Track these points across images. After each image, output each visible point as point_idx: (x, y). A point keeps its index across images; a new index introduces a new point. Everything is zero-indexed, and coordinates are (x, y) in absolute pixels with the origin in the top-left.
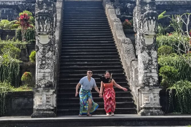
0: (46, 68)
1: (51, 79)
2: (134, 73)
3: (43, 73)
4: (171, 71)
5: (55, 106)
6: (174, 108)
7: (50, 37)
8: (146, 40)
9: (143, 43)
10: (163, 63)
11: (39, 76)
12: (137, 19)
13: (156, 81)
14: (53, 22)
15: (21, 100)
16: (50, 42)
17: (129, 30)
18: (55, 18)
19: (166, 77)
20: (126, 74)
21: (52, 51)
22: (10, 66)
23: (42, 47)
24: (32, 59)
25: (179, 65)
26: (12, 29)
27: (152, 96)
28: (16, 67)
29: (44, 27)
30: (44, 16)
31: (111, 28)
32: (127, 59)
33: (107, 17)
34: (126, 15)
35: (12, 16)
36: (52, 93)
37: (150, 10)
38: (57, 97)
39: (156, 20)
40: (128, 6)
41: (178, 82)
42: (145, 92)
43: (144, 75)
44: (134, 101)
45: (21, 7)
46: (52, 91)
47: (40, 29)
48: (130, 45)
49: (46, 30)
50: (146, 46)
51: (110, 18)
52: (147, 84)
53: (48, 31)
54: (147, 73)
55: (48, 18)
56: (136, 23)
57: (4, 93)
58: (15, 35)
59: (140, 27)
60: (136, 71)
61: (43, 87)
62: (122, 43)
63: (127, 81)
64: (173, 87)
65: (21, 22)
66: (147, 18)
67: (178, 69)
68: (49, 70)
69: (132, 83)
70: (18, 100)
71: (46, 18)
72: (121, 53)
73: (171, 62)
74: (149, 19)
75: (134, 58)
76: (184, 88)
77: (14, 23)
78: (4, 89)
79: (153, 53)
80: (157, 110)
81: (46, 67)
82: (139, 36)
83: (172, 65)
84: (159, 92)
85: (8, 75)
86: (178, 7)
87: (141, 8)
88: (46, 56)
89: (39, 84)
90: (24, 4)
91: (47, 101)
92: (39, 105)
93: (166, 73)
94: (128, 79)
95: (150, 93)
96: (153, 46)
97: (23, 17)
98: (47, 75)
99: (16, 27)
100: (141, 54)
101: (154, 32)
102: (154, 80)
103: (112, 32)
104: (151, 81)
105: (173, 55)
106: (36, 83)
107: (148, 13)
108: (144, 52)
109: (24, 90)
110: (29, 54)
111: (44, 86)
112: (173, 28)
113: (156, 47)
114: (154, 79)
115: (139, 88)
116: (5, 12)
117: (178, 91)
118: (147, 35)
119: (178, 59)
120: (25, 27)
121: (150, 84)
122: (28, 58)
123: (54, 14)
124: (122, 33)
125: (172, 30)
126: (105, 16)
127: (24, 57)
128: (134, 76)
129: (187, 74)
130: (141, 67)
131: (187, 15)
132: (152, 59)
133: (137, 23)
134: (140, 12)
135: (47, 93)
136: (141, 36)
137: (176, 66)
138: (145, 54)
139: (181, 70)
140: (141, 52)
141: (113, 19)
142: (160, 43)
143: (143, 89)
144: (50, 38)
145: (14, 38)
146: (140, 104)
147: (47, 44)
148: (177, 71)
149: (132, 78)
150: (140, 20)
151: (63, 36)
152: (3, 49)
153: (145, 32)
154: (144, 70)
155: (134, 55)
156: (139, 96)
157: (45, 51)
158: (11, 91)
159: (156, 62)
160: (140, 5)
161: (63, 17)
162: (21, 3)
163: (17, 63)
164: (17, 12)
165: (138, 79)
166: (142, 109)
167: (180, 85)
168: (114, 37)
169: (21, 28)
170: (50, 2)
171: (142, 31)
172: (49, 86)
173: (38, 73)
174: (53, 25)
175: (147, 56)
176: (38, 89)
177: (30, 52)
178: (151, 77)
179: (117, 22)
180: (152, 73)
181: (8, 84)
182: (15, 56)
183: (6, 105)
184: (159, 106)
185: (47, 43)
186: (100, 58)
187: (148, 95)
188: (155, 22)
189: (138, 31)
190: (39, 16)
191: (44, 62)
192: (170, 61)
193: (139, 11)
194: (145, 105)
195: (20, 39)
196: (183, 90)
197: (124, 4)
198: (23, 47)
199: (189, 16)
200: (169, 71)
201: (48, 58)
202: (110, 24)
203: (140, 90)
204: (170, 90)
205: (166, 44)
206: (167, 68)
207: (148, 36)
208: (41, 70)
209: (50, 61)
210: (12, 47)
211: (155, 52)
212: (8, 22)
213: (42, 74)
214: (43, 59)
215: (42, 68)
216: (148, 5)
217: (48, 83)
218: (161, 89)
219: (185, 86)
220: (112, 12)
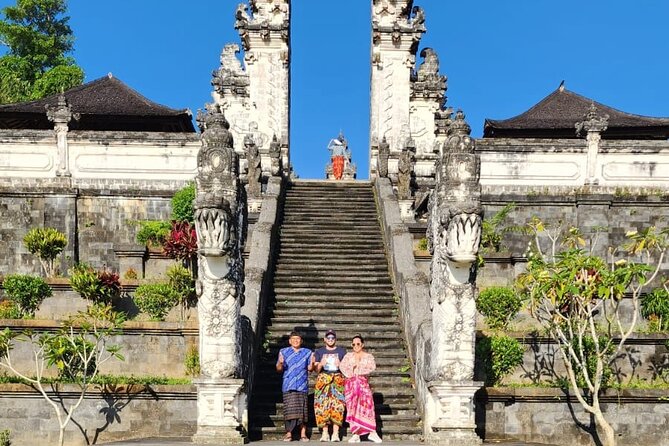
0: (223, 336)
2: (423, 351)
3: (215, 347)
7: (229, 262)
9: (445, 279)
11: (207, 353)
12: (435, 222)
13: (468, 369)
14: (237, 224)
16: (230, 274)
18: (241, 217)
21: (235, 297)
23: (212, 286)
29: (213, 236)
30: (212, 209)
36: (236, 392)
37: (467, 197)
39: (476, 224)
42: (443, 394)
47: (203, 241)
50: (451, 288)
51: (385, 222)
52: (449, 375)
53: (221, 246)
54: (450, 350)
56: (432, 231)
60: (429, 346)
61: (216, 378)
68: (227, 340)
71: (217, 214)
74: (461, 220)
79: (465, 304)
81: (222, 333)
82: (437, 265)
84: (473, 395)
87: (446, 193)
88: (221, 306)
89: (207, 370)
91: (225, 409)
95: (453, 396)
96: (468, 288)
98: (224, 350)
100: (438, 307)
101: (470, 254)
104: (457, 369)
108: (448, 301)
111: (217, 375)
113: (473, 289)
114: (464, 365)
123: (239, 205)
124: (409, 257)
130: (437, 336)
132: (463, 318)
133: (435, 231)
134: (443, 205)
135: (225, 392)
138: (449, 306)
140: (440, 303)
144: (230, 265)
147: (222, 279)
149: (420, 363)
150: (442, 224)
153: (451, 254)
154: (443, 344)
157: (218, 295)
159: (471, 325)
160: (444, 187)
171: (445, 251)
172: (228, 376)
173: (205, 346)
174: (236, 232)
175: (452, 312)
176: (205, 382)
178: (458, 359)
180: (461, 351)
189: (435, 252)
191: (216, 321)
193: (440, 202)
201: (227, 312)
203: (433, 389)
207: (456, 264)
209: (229, 319)
211: (472, 302)
214: (213, 313)
215: (212, 336)
216: (462, 187)
217: (226, 369)
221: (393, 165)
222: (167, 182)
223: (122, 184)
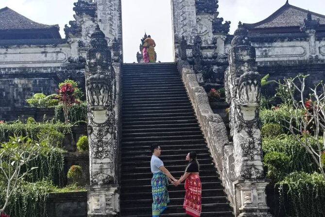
0: (105, 158)
1: (111, 173)
2: (228, 163)
3: (100, 165)
4: (280, 159)
5: (118, 211)
6: (286, 211)
7: (108, 113)
8: (244, 114)
9: (240, 118)
10: (268, 149)
11: (95, 169)
12: (231, 85)
13: (260, 172)
14: (111, 92)
15: (68, 204)
16: (108, 120)
17: (217, 103)
18: (114, 87)
19: (274, 167)
20: (217, 164)
21: (112, 134)
22: (50, 157)
23: (98, 128)
24: (81, 148)
25: (291, 151)
26: (50, 107)
27: (255, 193)
28: (59, 158)
29: (99, 99)
30: (99, 83)
31: (192, 101)
32: (217, 143)
33: (184, 85)
34: (212, 82)
35: (49, 88)
36: (113, 193)
37: (250, 70)
38: (120, 198)
39: (258, 85)
40: (213, 70)
41: (291, 174)
42: (246, 188)
43: (243, 164)
44: (229, 202)
45: (61, 75)
46: (113, 190)
47: (93, 102)
48: (220, 123)
49: (103, 103)
50: (244, 123)
51: (189, 86)
52: (248, 176)
53: (104, 104)
54: (247, 160)
55: (105, 86)
56: (229, 90)
57: (44, 196)
58: (54, 115)
59: (236, 96)
60: (232, 159)
61: (100, 184)
62: (208, 121)
63: (218, 174)
64: (285, 181)
65: (62, 96)
66: (245, 83)
67: (291, 156)
68: (107, 160)
69: (225, 176)
70: (63, 205)
71: (102, 86)
72: (207, 135)
73: (280, 147)
74: (248, 83)
75: (227, 141)
76: (300, 183)
77: (53, 98)
78: (43, 189)
79: (255, 132)
80: (262, 213)
81: (104, 156)
82: (234, 110)
83: (281, 150)
84: (265, 188)
85: (47, 171)
86: (286, 69)
87: (237, 68)
88: (103, 140)
89: (95, 180)
90: (64, 70)
91: (106, 204)
92: (95, 209)
93: (273, 162)
94: (219, 172)
95: (252, 189)
96: (255, 122)
97: (65, 88)
98: (105, 166)
99: (56, 104)
100: (237, 134)
101: (255, 102)
102: (257, 171)
103: (193, 107)
104: (253, 171)
105: (283, 136)
106: (91, 179)
107: (247, 76)
108: (243, 131)
109: (72, 191)
110: (76, 141)
111: (101, 182)
112: (281, 98)
113: (258, 123)
114: (258, 169)
115: (236, 182)
116: (38, 83)
117: (291, 186)
118: (245, 106)
119: (290, 142)
120: (68, 103)
121: (253, 177)
122: (75, 146)
123: (112, 80)
124: (207, 107)
125: (278, 102)
126: (182, 85)
127: (69, 146)
128: (228, 167)
129: (302, 163)
130: (238, 152)
131: (301, 78)
132: (254, 140)
133: (231, 90)
134: (235, 75)
135: (107, 193)
136: (238, 109)
137: (287, 152)
138: (244, 134)
139: (295, 158)
140: (238, 132)
141: (194, 88)
142: (263, 120)
143: (243, 184)
144: (108, 115)
145: (54, 119)
146: (239, 205)
147: (104, 123)
148: (289, 158)
149: (226, 170)
150: (236, 85)
151: (123, 114)
152: (39, 134)
153: (243, 103)
154: (243, 157)
155: (227, 138)
156: (237, 193)
157: (101, 133)
158: (54, 192)
159: (259, 144)
160: (234, 65)
161: (121, 87)
162: (60, 70)
163: (60, 154)
164: (55, 83)
165: (234, 171)
166: (241, 212)
167: (294, 178)
168: (196, 114)
169: (62, 104)
170: (106, 64)
171: (239, 101)
172: (108, 183)
173: (93, 165)
174: (111, 96)
175: (246, 137)
176: (94, 187)
177: (76, 137)
178: (253, 166)
179: (200, 92)
180: (255, 160)
181: (49, 183)
182: (56, 143)
183: (48, 212)
184: (266, 207)
185: (104, 121)
186: (177, 143)
187: (250, 192)
188: (256, 88)
189: (232, 102)
190: (92, 83)
191: (100, 149)
192: (278, 146)
193: (233, 73)
194: (245, 206)
195: (63, 120)
196: (298, 186)
197: (209, 67)
198: (67, 131)
199: (304, 79)
200: (278, 159)
201: (107, 143)
202: (190, 96)
203: (238, 185)
204: (280, 185)
205: (271, 121)
206: (275, 155)
207: (246, 108)
208: (97, 159)
209: (109, 148)
210: (51, 131)
211: (258, 131)
212: (44, 96)
213: (98, 166)
214: (99, 144)
215: (98, 158)
216: (246, 64)
217: (107, 178)
218: (268, 183)
219: (300, 179)
220: (191, 78)
221: (189, 52)
222: (45, 68)
223: (17, 70)
